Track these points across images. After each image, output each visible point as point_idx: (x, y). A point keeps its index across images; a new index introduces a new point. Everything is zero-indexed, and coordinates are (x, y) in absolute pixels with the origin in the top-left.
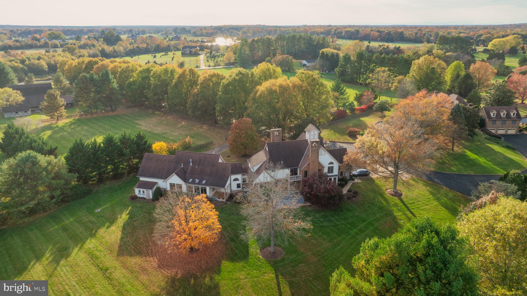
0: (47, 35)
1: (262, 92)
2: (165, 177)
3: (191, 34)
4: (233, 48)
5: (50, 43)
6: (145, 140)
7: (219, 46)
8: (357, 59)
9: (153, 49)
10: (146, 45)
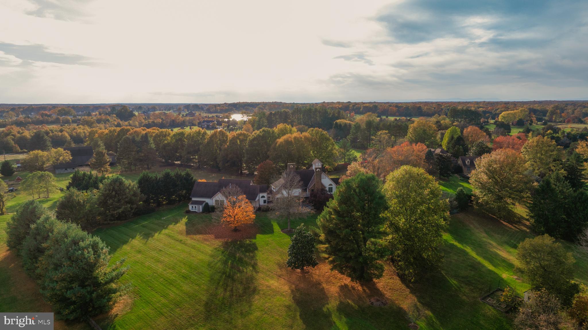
0: (57, 111)
1: (281, 143)
2: (210, 196)
3: (204, 111)
4: (251, 121)
5: (61, 118)
6: (192, 177)
7: (236, 120)
8: (366, 127)
9: (168, 125)
10: (161, 121)
